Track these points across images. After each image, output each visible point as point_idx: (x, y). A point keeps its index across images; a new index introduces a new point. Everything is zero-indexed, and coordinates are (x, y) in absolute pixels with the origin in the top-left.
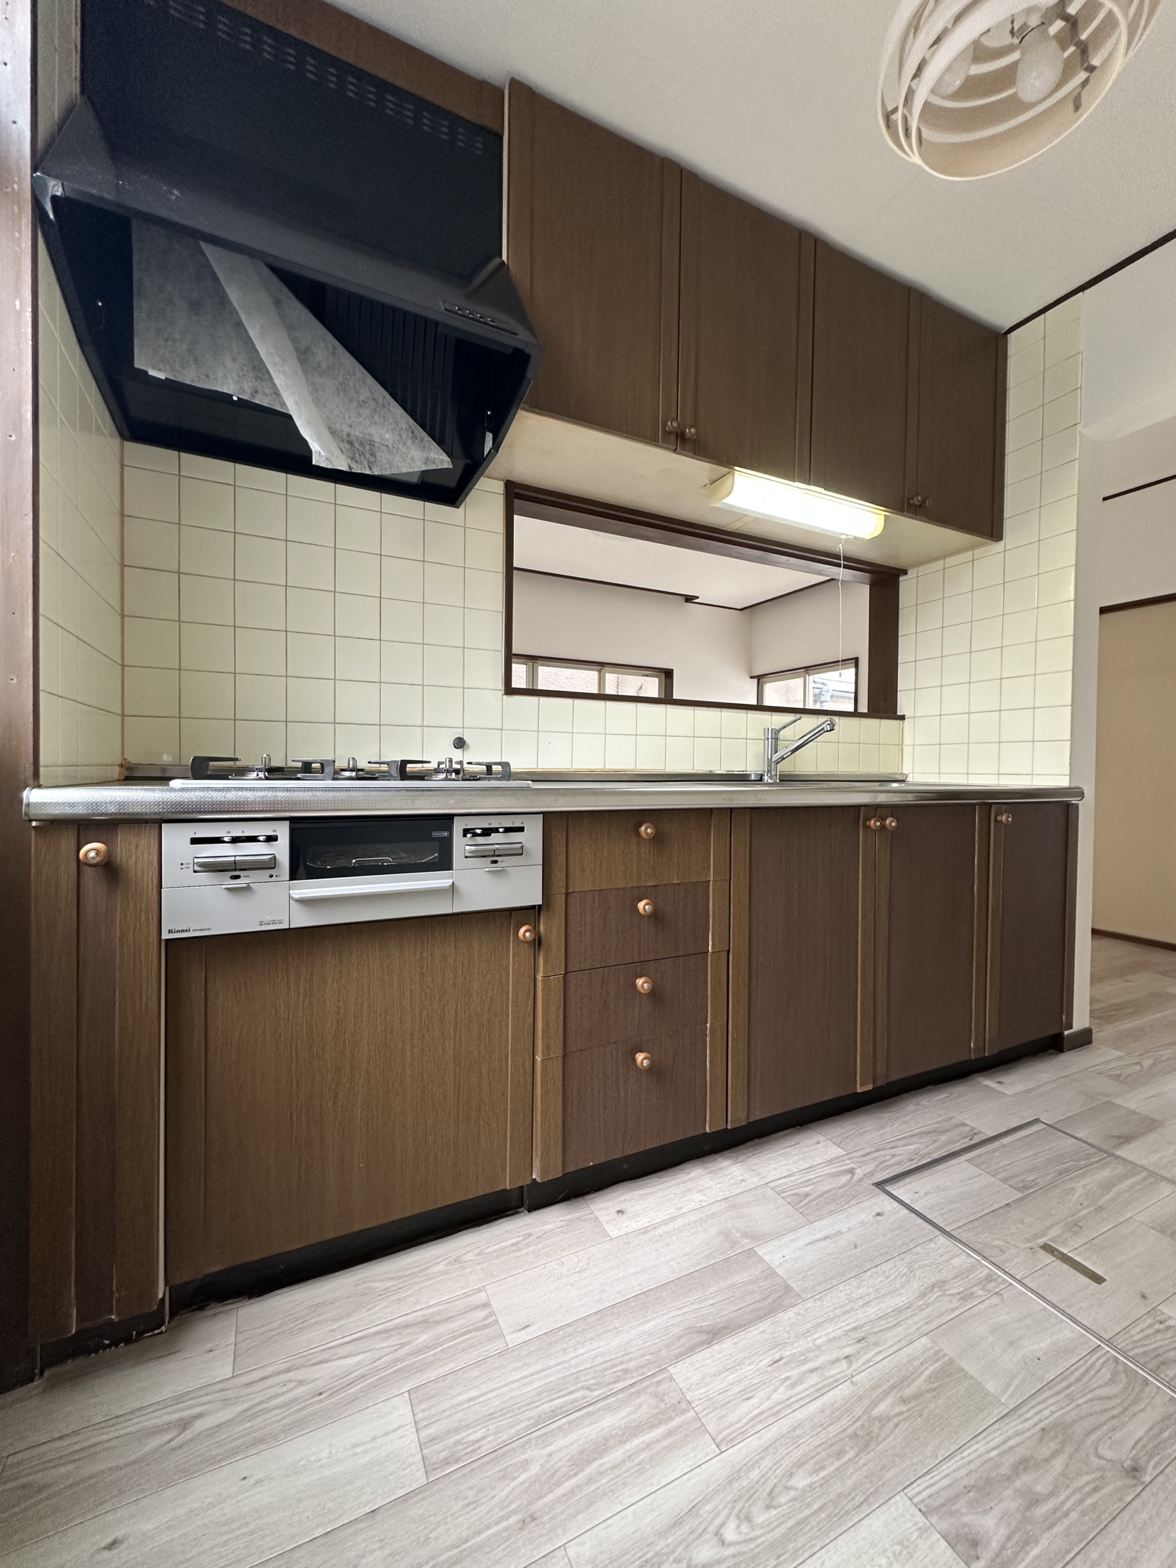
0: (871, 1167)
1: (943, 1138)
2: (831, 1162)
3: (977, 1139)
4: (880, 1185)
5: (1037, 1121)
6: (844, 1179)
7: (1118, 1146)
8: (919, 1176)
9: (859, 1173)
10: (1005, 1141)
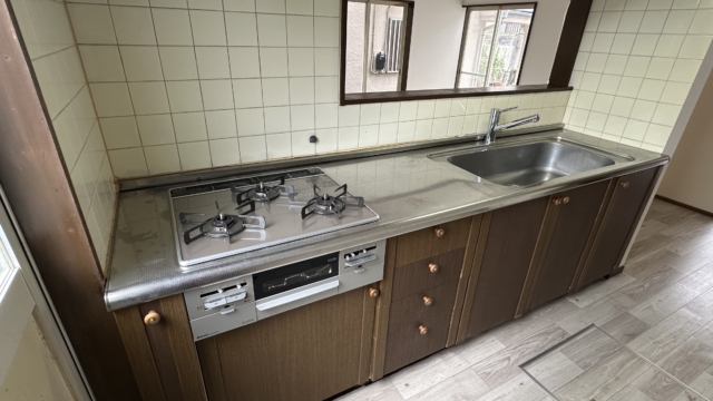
0: (517, 356)
1: (550, 337)
2: (499, 353)
3: (566, 337)
4: (522, 366)
5: (593, 325)
6: (506, 363)
7: (628, 341)
8: (539, 360)
9: (512, 359)
10: (578, 338)
